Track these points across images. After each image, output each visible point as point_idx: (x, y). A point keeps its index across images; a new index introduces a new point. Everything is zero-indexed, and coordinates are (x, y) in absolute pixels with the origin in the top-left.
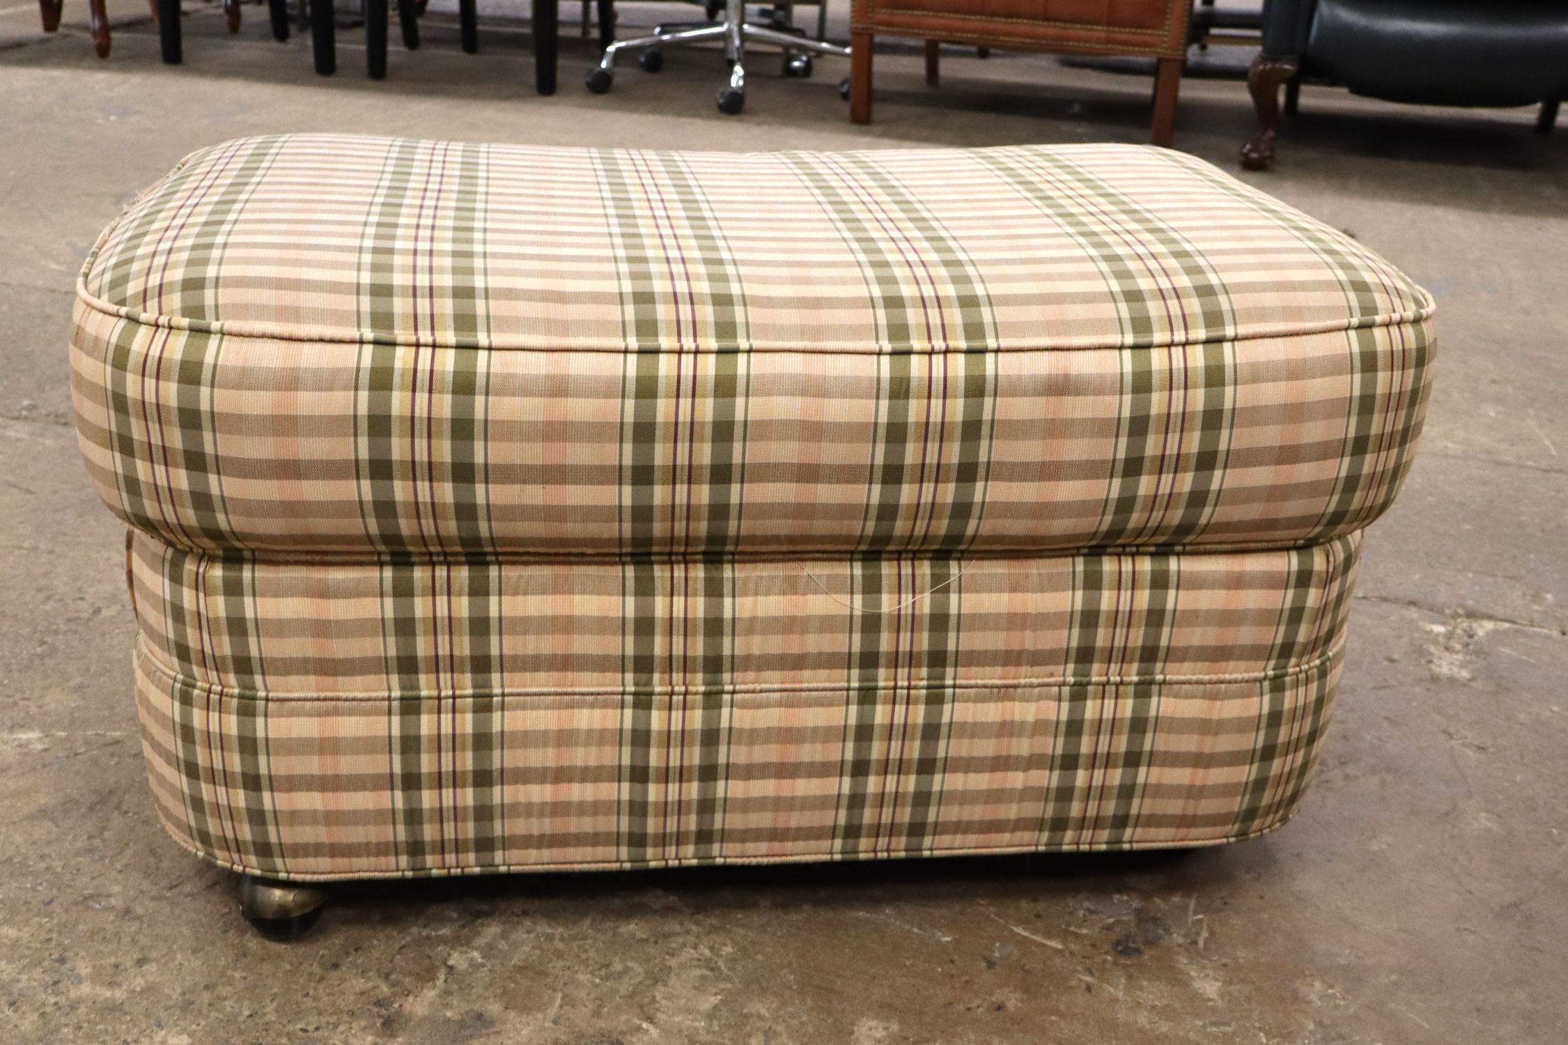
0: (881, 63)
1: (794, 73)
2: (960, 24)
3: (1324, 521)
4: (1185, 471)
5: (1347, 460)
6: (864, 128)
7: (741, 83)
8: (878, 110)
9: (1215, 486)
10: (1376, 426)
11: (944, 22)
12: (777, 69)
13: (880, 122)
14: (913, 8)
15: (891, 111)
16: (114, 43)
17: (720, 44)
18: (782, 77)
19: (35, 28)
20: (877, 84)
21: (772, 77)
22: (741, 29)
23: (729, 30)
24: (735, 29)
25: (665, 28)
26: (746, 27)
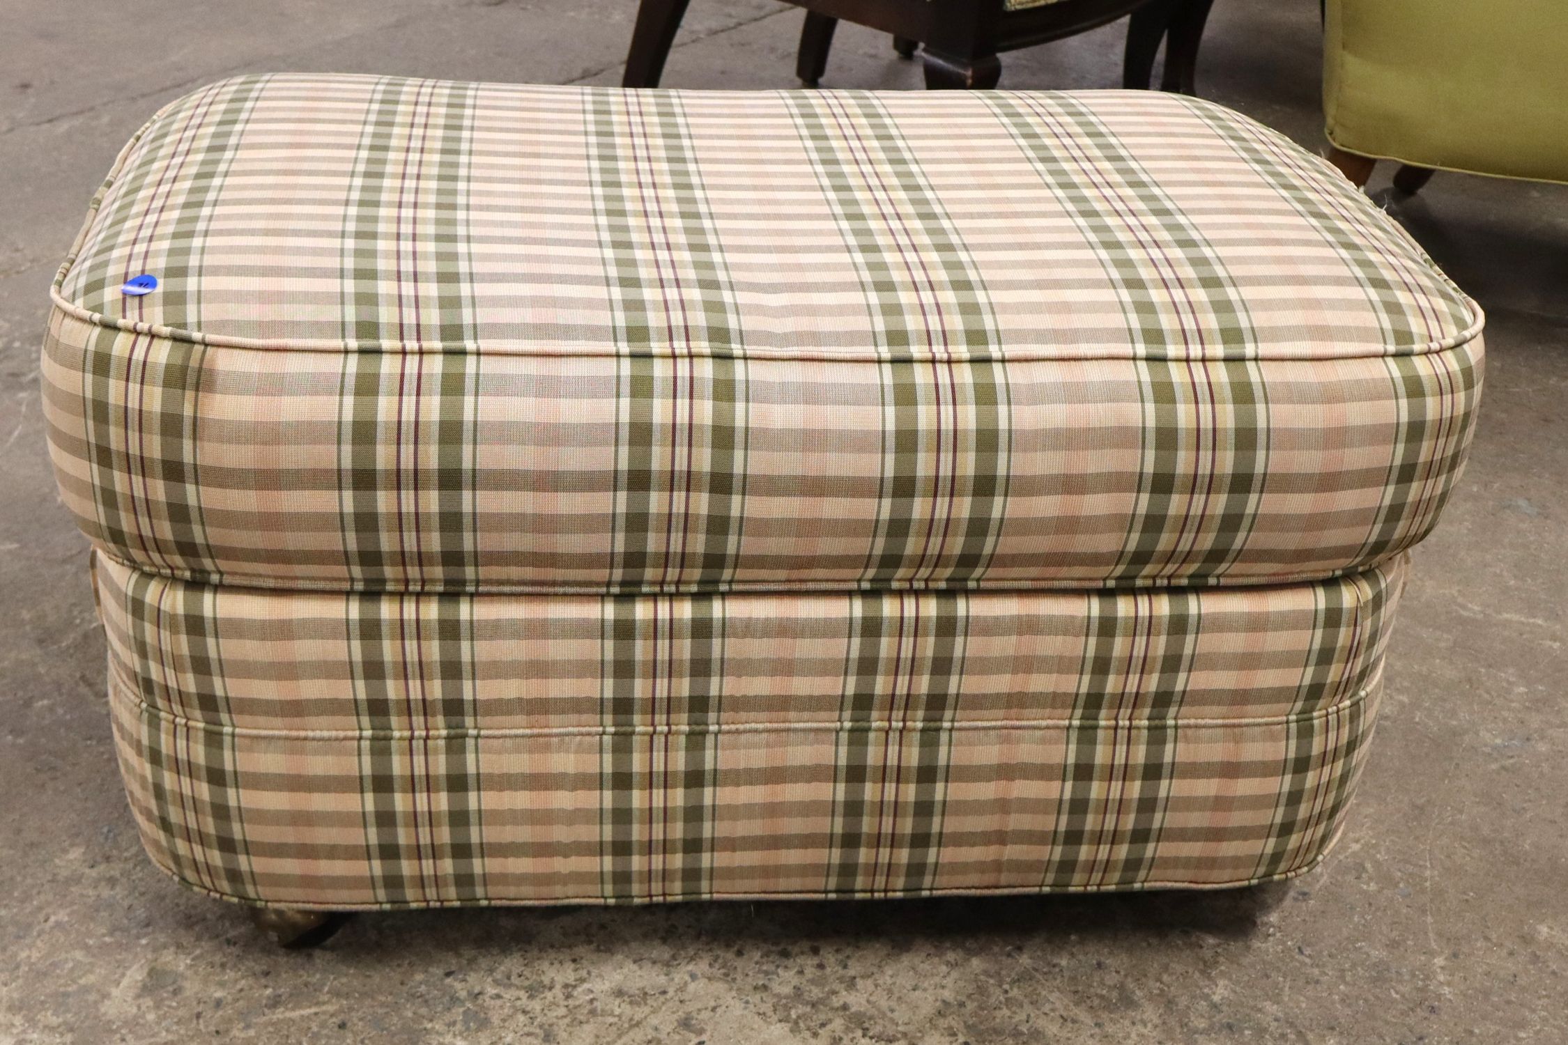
3: (1366, 550)
4: (1219, 492)
5: (1391, 489)
9: (1250, 510)
10: (1425, 451)
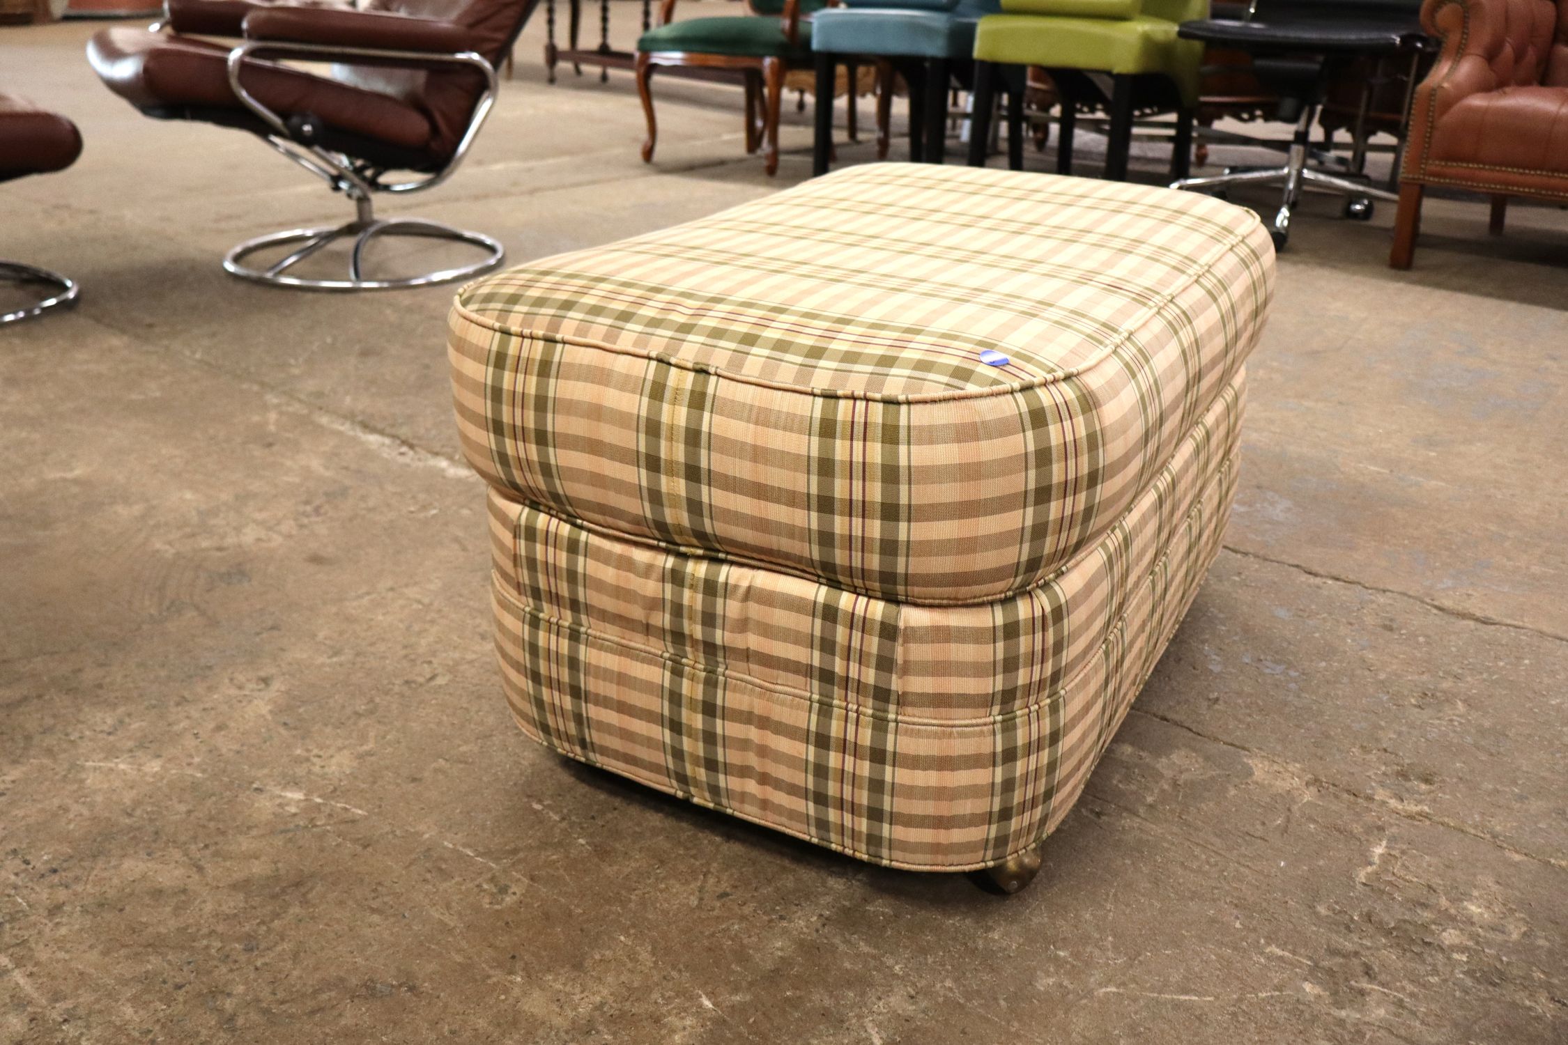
0: (1431, 207)
1: (1356, 215)
2: (1519, 178)
6: (1402, 273)
7: (1286, 223)
8: (1422, 256)
11: (1497, 175)
12: (1337, 209)
13: (1421, 269)
14: (1468, 161)
15: (1437, 257)
16: (781, 164)
17: (1279, 185)
18: (1341, 218)
19: (740, 150)
20: (1424, 228)
21: (1331, 218)
22: (1300, 173)
23: (1289, 175)
24: (1294, 173)
25: (1234, 170)
26: (1305, 171)
